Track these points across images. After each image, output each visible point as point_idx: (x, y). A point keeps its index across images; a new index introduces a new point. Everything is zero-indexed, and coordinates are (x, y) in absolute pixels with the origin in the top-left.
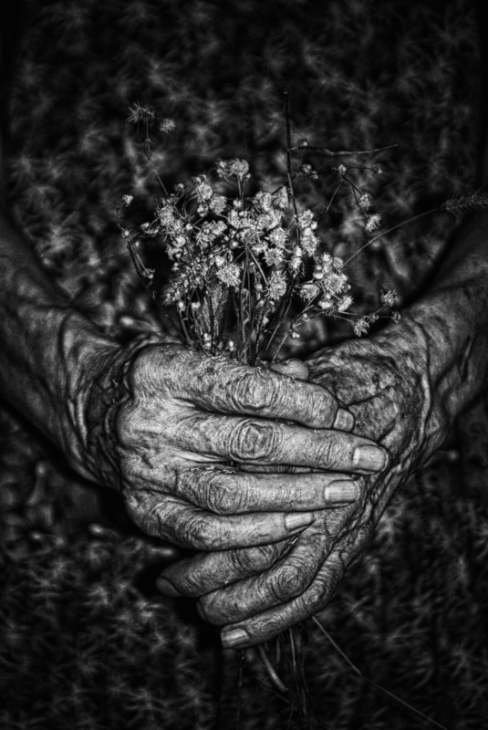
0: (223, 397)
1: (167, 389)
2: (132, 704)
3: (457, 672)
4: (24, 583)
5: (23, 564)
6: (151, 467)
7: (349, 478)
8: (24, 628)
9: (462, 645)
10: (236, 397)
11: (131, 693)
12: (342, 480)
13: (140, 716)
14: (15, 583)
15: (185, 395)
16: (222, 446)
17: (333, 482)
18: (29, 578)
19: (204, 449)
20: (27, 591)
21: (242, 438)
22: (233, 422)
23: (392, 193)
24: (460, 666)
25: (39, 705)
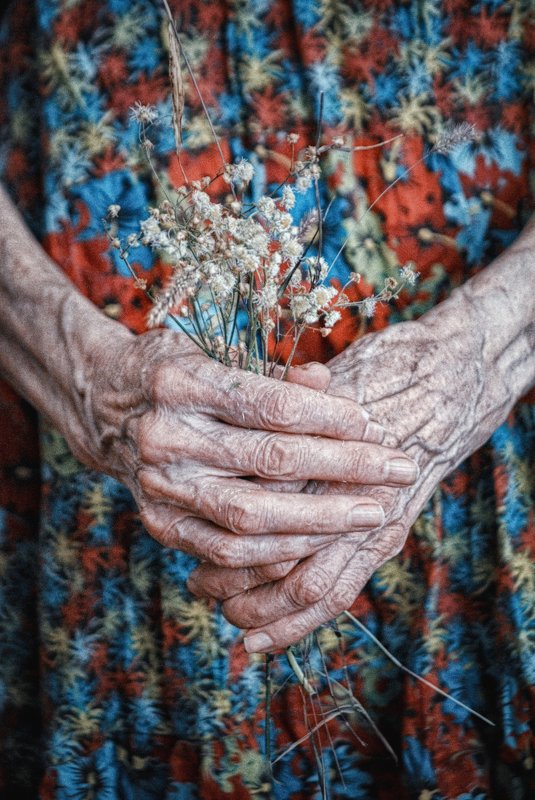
0: (251, 413)
1: (191, 403)
2: (186, 619)
3: (519, 583)
4: (74, 498)
5: (73, 479)
6: (171, 483)
7: (374, 502)
8: (76, 544)
9: (526, 554)
10: (264, 414)
11: (186, 609)
12: (367, 504)
13: (194, 632)
14: (66, 498)
15: (209, 410)
16: (247, 462)
17: (357, 505)
18: (80, 494)
19: (229, 465)
20: (77, 506)
21: (268, 454)
22: (258, 435)
23: (457, 84)
24: (522, 576)
25: (93, 622)
